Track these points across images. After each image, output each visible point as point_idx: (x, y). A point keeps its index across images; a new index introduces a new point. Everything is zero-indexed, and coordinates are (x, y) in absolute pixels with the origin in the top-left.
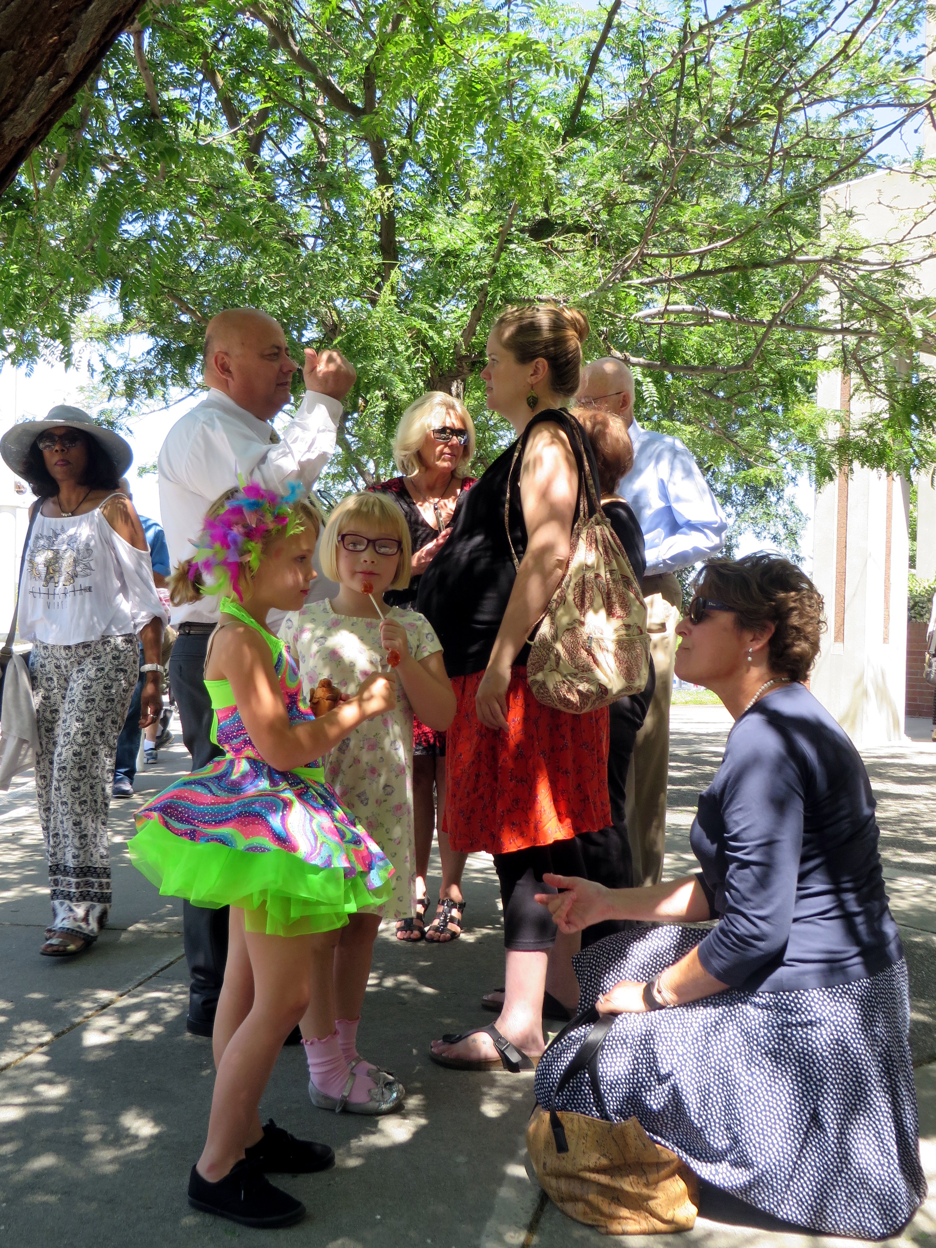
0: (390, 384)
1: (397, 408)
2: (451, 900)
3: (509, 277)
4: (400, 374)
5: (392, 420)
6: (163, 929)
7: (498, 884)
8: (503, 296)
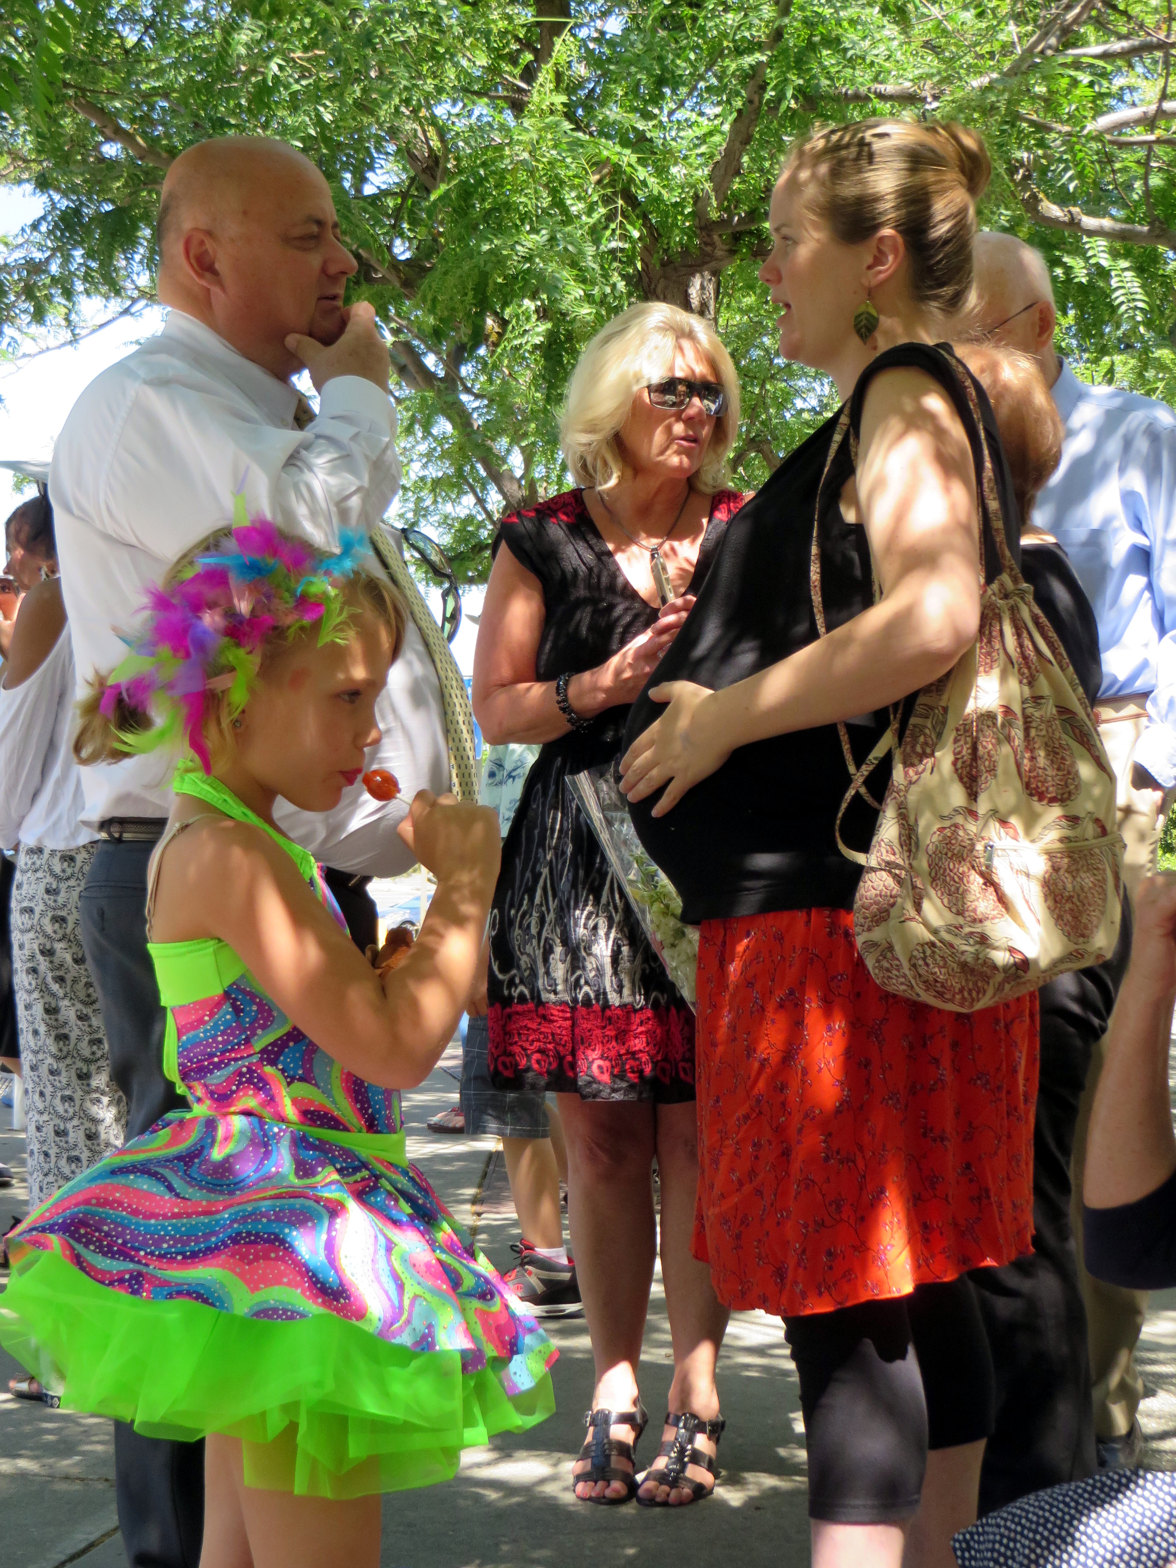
0: (554, 287)
1: (570, 337)
2: (694, 1416)
3: (811, 47)
4: (574, 265)
5: (560, 362)
6: (75, 1471)
7: (796, 1379)
8: (799, 89)
